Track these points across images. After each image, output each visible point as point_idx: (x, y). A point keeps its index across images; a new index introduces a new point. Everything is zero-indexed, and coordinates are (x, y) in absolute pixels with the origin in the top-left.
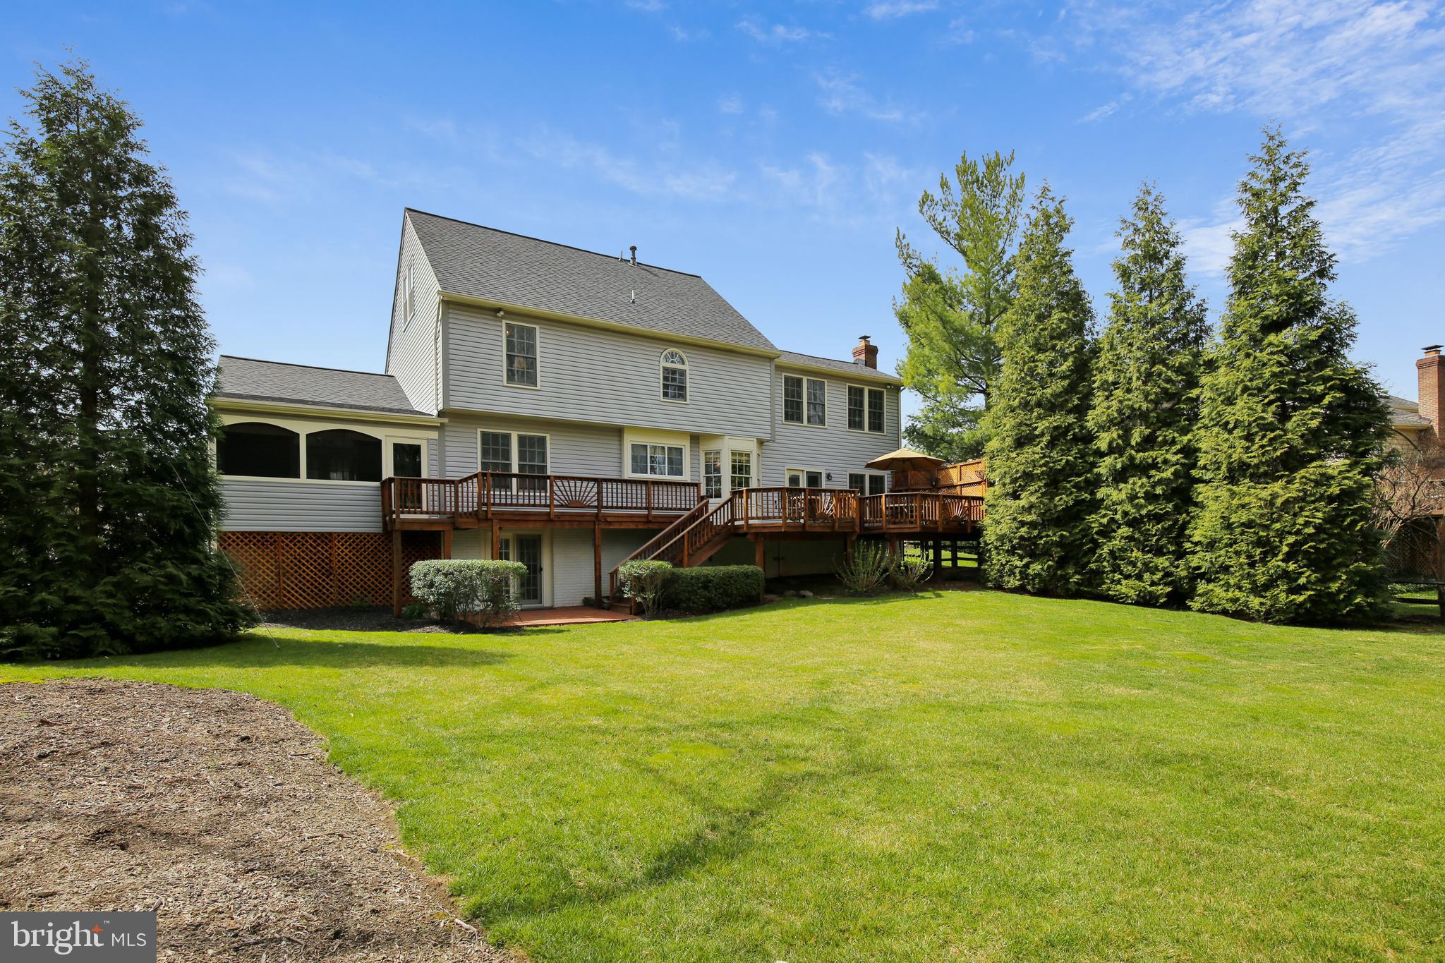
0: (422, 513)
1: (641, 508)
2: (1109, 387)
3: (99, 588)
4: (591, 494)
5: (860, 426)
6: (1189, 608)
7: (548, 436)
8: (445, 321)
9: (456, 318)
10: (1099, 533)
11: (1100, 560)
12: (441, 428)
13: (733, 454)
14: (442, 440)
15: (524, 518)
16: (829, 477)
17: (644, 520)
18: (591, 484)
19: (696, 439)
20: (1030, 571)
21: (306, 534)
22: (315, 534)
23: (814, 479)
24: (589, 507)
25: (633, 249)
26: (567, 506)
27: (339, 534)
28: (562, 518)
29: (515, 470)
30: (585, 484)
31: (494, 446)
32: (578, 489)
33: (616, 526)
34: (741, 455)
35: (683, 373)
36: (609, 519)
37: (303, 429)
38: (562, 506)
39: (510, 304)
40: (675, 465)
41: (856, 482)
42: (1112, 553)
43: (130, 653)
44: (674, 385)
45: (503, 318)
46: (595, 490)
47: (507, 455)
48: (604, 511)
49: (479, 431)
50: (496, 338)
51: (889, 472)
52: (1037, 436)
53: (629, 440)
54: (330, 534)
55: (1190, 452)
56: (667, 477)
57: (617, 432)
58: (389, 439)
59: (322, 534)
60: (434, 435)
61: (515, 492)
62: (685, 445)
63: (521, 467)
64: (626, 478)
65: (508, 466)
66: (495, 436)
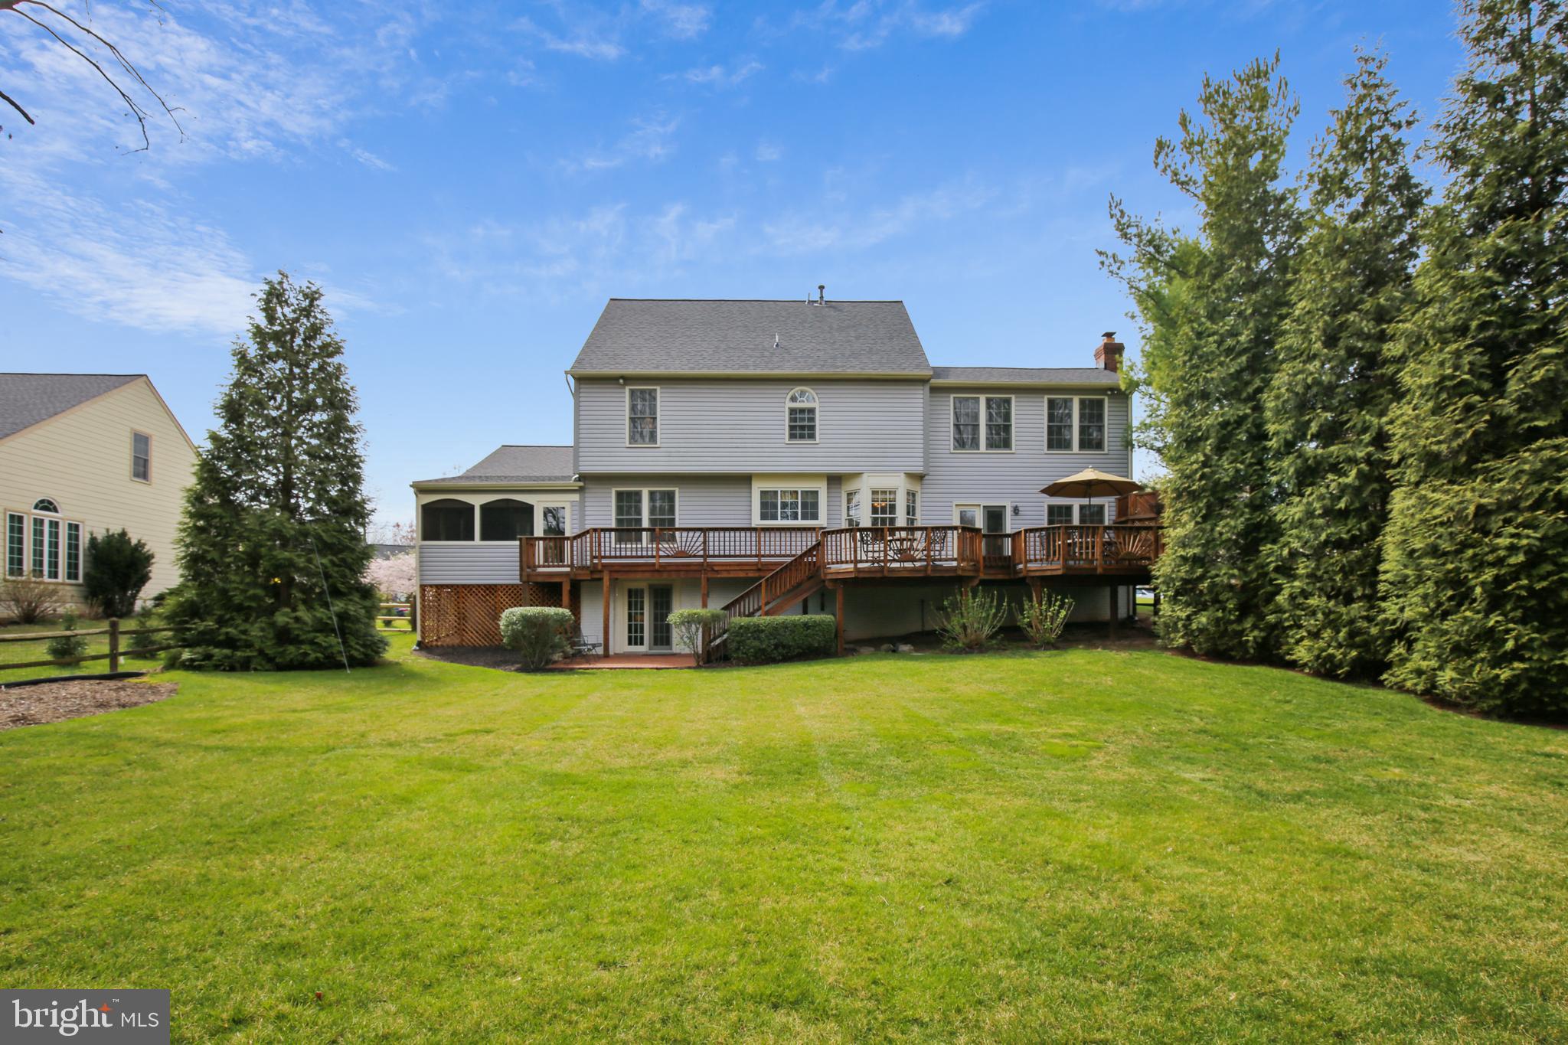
0: (563, 566)
1: (751, 556)
2: (1293, 355)
3: (257, 625)
4: (698, 544)
5: (1066, 445)
6: (1380, 684)
7: (677, 490)
8: (576, 395)
9: (586, 389)
10: (1277, 569)
11: (1279, 610)
12: (581, 490)
13: (874, 492)
14: (582, 502)
15: (651, 569)
16: (1016, 511)
17: (754, 568)
18: (697, 534)
19: (835, 480)
20: (1194, 626)
21: (479, 586)
22: (485, 586)
23: (995, 516)
24: (695, 556)
25: (822, 288)
26: (672, 557)
27: (501, 586)
28: (669, 568)
29: (645, 524)
30: (691, 534)
31: (627, 502)
32: (684, 539)
33: (724, 575)
34: (884, 492)
35: (812, 411)
36: (716, 568)
37: (477, 501)
38: (668, 556)
39: (630, 370)
40: (811, 510)
41: (1060, 514)
42: (1292, 597)
43: (274, 670)
44: (802, 426)
45: (625, 384)
46: (701, 539)
47: (639, 512)
48: (709, 560)
49: (614, 491)
50: (621, 403)
51: (1112, 499)
52: (1200, 439)
53: (757, 488)
54: (496, 585)
55: (1381, 440)
56: (800, 523)
57: (744, 480)
58: (539, 503)
59: (490, 586)
60: (576, 497)
61: (644, 545)
62: (822, 488)
63: (652, 521)
64: (753, 526)
65: (639, 521)
66: (629, 494)
